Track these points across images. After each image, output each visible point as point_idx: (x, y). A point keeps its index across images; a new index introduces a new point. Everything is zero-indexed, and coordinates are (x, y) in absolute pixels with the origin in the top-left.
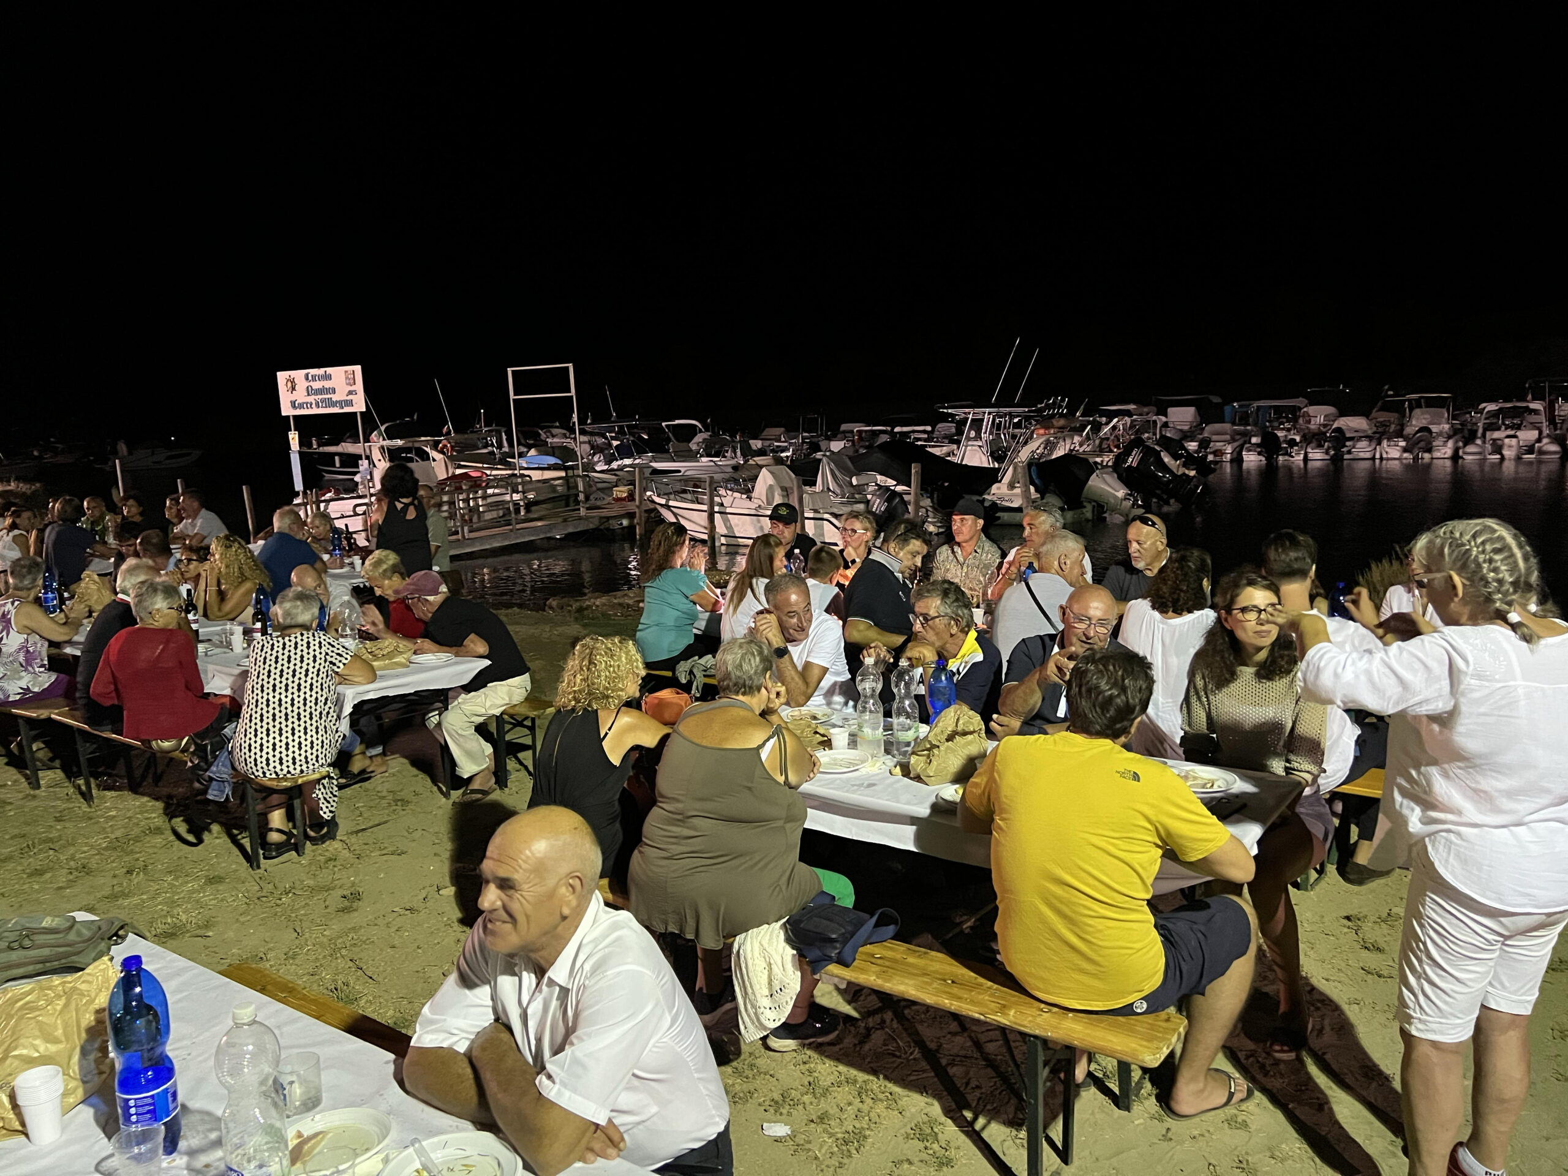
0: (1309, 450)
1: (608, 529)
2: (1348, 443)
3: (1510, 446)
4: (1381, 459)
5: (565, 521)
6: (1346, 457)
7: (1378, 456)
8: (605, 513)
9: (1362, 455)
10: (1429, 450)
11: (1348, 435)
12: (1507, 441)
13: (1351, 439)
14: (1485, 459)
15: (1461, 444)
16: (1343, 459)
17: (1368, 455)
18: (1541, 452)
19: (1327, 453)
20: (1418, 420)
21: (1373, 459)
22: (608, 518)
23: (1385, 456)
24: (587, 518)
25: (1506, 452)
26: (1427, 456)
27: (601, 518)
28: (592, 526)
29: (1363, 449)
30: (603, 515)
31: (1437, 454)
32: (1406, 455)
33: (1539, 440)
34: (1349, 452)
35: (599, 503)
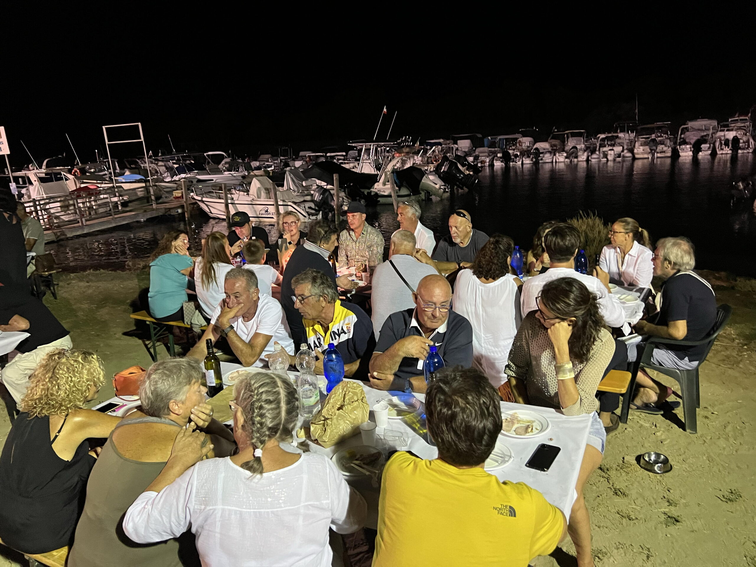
0: (524, 159)
1: (170, 215)
2: (541, 155)
3: (611, 154)
5: (145, 211)
6: (540, 162)
8: (168, 206)
9: (547, 161)
11: (541, 151)
12: (609, 152)
13: (542, 153)
14: (600, 161)
15: (590, 154)
17: (550, 160)
18: (624, 157)
19: (532, 160)
20: (571, 143)
21: (552, 162)
22: (170, 209)
23: (557, 161)
24: (157, 209)
25: (609, 157)
26: (576, 160)
27: (166, 209)
28: (161, 214)
29: (547, 158)
30: (167, 207)
31: (580, 159)
32: (567, 160)
33: (623, 151)
34: (542, 159)
35: (166, 200)
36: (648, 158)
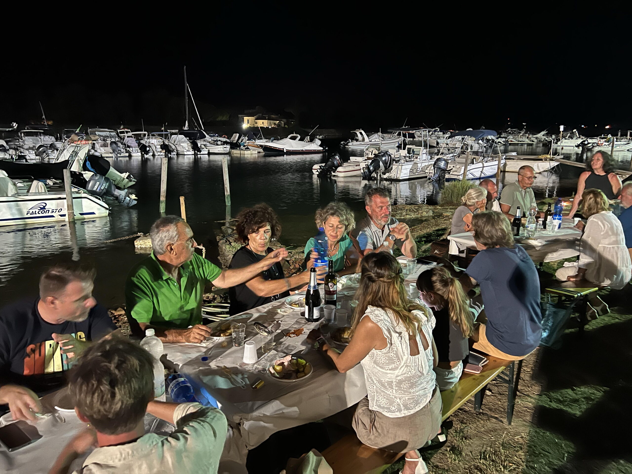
36: (112, 157)
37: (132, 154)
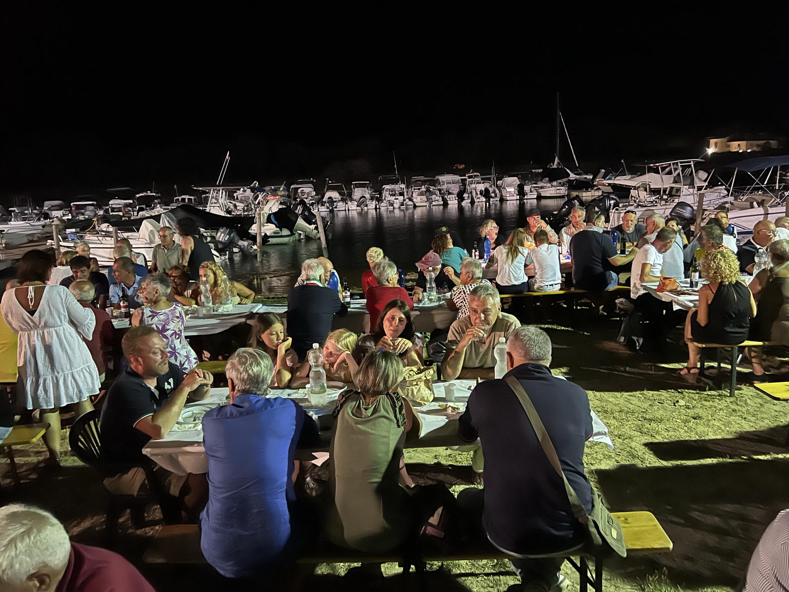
0: (319, 207)
2: (335, 204)
4: (349, 210)
6: (335, 209)
7: (347, 209)
9: (341, 209)
10: (366, 206)
11: (334, 200)
12: (395, 201)
13: (336, 201)
15: (377, 203)
16: (334, 211)
18: (407, 205)
19: (328, 208)
21: (345, 210)
23: (350, 209)
25: (395, 205)
26: (366, 208)
29: (341, 206)
31: (369, 207)
32: (358, 208)
33: (404, 200)
34: (336, 207)
37: (449, 202)
